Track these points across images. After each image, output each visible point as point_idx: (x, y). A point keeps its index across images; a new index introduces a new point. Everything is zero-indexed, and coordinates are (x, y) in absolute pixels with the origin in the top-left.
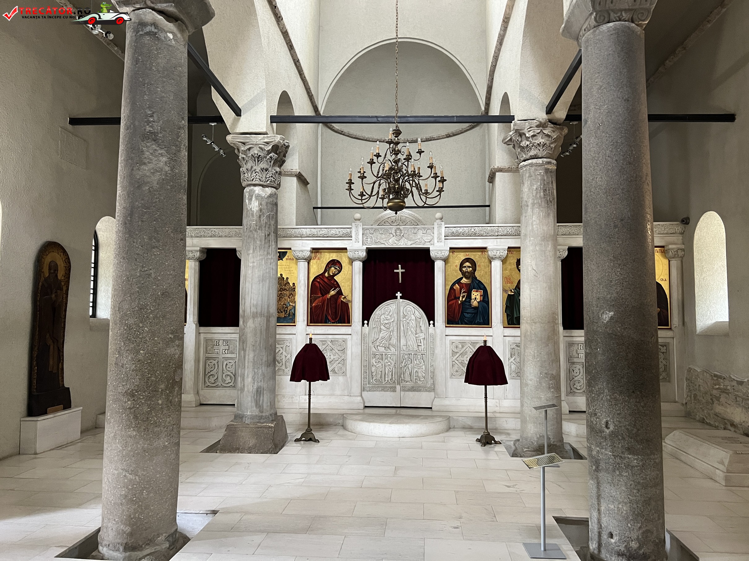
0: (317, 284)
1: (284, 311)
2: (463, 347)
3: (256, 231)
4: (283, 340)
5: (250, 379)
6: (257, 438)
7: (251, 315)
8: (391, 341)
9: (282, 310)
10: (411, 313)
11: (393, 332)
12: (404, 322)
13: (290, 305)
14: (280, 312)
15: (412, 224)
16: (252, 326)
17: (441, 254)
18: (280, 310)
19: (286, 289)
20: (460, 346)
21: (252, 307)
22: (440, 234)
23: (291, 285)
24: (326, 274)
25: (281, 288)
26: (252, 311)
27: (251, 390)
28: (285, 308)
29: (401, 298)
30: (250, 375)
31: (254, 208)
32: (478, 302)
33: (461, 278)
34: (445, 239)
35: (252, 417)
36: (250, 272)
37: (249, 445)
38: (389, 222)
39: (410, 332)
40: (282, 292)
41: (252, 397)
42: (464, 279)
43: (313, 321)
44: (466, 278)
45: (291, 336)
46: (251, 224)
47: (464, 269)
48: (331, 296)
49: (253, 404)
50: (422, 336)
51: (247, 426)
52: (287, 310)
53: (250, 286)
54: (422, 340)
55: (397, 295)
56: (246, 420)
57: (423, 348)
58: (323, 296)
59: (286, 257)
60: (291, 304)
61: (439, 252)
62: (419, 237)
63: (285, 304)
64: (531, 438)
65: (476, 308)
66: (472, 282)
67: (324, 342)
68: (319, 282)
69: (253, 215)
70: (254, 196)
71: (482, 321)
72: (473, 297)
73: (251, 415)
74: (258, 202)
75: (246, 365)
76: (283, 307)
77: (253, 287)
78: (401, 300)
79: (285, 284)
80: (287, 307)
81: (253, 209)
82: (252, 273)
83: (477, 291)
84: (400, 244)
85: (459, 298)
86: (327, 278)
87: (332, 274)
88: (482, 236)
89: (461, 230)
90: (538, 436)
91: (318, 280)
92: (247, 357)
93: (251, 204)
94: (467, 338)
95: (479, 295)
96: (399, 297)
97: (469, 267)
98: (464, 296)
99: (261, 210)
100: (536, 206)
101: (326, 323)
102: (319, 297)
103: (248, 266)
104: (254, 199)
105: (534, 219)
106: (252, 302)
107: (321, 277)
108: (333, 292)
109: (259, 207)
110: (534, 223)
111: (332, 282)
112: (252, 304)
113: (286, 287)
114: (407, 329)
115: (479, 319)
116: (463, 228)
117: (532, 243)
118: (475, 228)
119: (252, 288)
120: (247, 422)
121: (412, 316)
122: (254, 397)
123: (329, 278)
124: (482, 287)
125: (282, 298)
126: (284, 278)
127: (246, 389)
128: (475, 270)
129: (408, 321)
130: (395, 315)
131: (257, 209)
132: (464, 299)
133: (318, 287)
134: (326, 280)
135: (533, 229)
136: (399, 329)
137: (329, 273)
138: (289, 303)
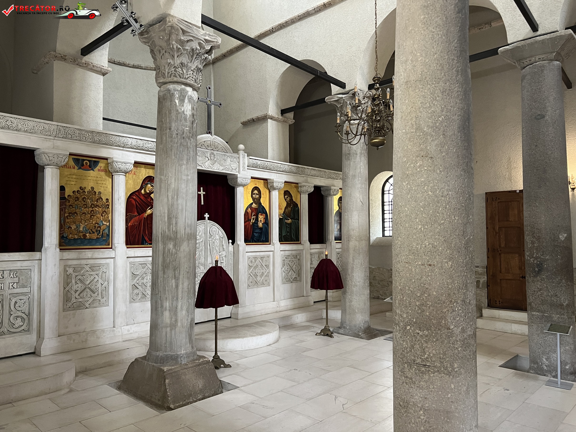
0: (134, 202)
1: (97, 231)
2: (255, 261)
3: (189, 139)
4: (99, 266)
5: (184, 312)
6: (203, 377)
7: (186, 236)
8: (200, 260)
9: (94, 230)
10: (215, 233)
11: (202, 251)
12: (210, 241)
13: (103, 224)
14: (91, 232)
15: (223, 151)
16: (187, 249)
17: (245, 182)
18: (91, 230)
19: (98, 206)
20: (254, 261)
21: (187, 228)
22: (244, 163)
23: (104, 200)
24: (143, 191)
25: (92, 204)
26: (186, 233)
27: (186, 324)
28: (98, 227)
29: (209, 219)
30: (184, 308)
31: (187, 111)
32: (262, 224)
33: (252, 204)
34: (247, 169)
35: (188, 355)
36: (183, 186)
37: (199, 387)
38: (205, 145)
39: (215, 251)
40: (94, 209)
41: (186, 332)
42: (254, 204)
43: (129, 243)
44: (255, 203)
45: (108, 261)
46: (183, 129)
47: (254, 196)
48: (148, 216)
49: (187, 340)
50: (224, 253)
51: (186, 367)
52: (99, 231)
53: (185, 203)
54: (224, 258)
55: (205, 216)
56: (182, 361)
57: (224, 265)
58: (139, 214)
59: (98, 167)
60: (105, 223)
61: (244, 180)
62: (228, 164)
63: (98, 223)
64: (359, 324)
65: (261, 229)
66: (259, 207)
67: (143, 265)
68: (134, 199)
69: (185, 119)
70: (187, 97)
71: (264, 239)
72: (259, 219)
73: (186, 354)
74: (190, 106)
75: (180, 295)
76: (95, 227)
77: (188, 204)
78: (208, 221)
79: (97, 199)
80: (100, 227)
81: (185, 113)
82: (186, 187)
83: (262, 215)
84: (213, 168)
85: (251, 221)
86: (143, 195)
87: (148, 192)
88: (270, 170)
89: (259, 162)
90: (364, 322)
91: (134, 197)
92: (180, 286)
93: (183, 106)
94: (258, 254)
95: (263, 218)
96: (207, 218)
97: (257, 194)
98: (254, 218)
99: (193, 115)
100: (362, 155)
101: (143, 244)
102: (135, 216)
103: (181, 179)
104: (186, 100)
105: (361, 164)
106: (187, 222)
107: (137, 194)
108: (149, 211)
109: (192, 111)
110: (361, 167)
111: (149, 200)
112: (187, 224)
113: (98, 203)
114: (213, 248)
115: (263, 238)
116: (261, 161)
117: (360, 182)
118: (268, 162)
119: (186, 206)
120: (183, 363)
121: (217, 235)
122: (188, 332)
123: (146, 196)
124: (265, 211)
125: (94, 216)
126: (95, 192)
127: (179, 324)
128: (260, 197)
129: (213, 241)
130: (203, 235)
131: (190, 113)
132: (254, 221)
133: (133, 205)
134: (142, 198)
135: (360, 172)
136: (206, 248)
137: (145, 191)
138: (102, 221)
